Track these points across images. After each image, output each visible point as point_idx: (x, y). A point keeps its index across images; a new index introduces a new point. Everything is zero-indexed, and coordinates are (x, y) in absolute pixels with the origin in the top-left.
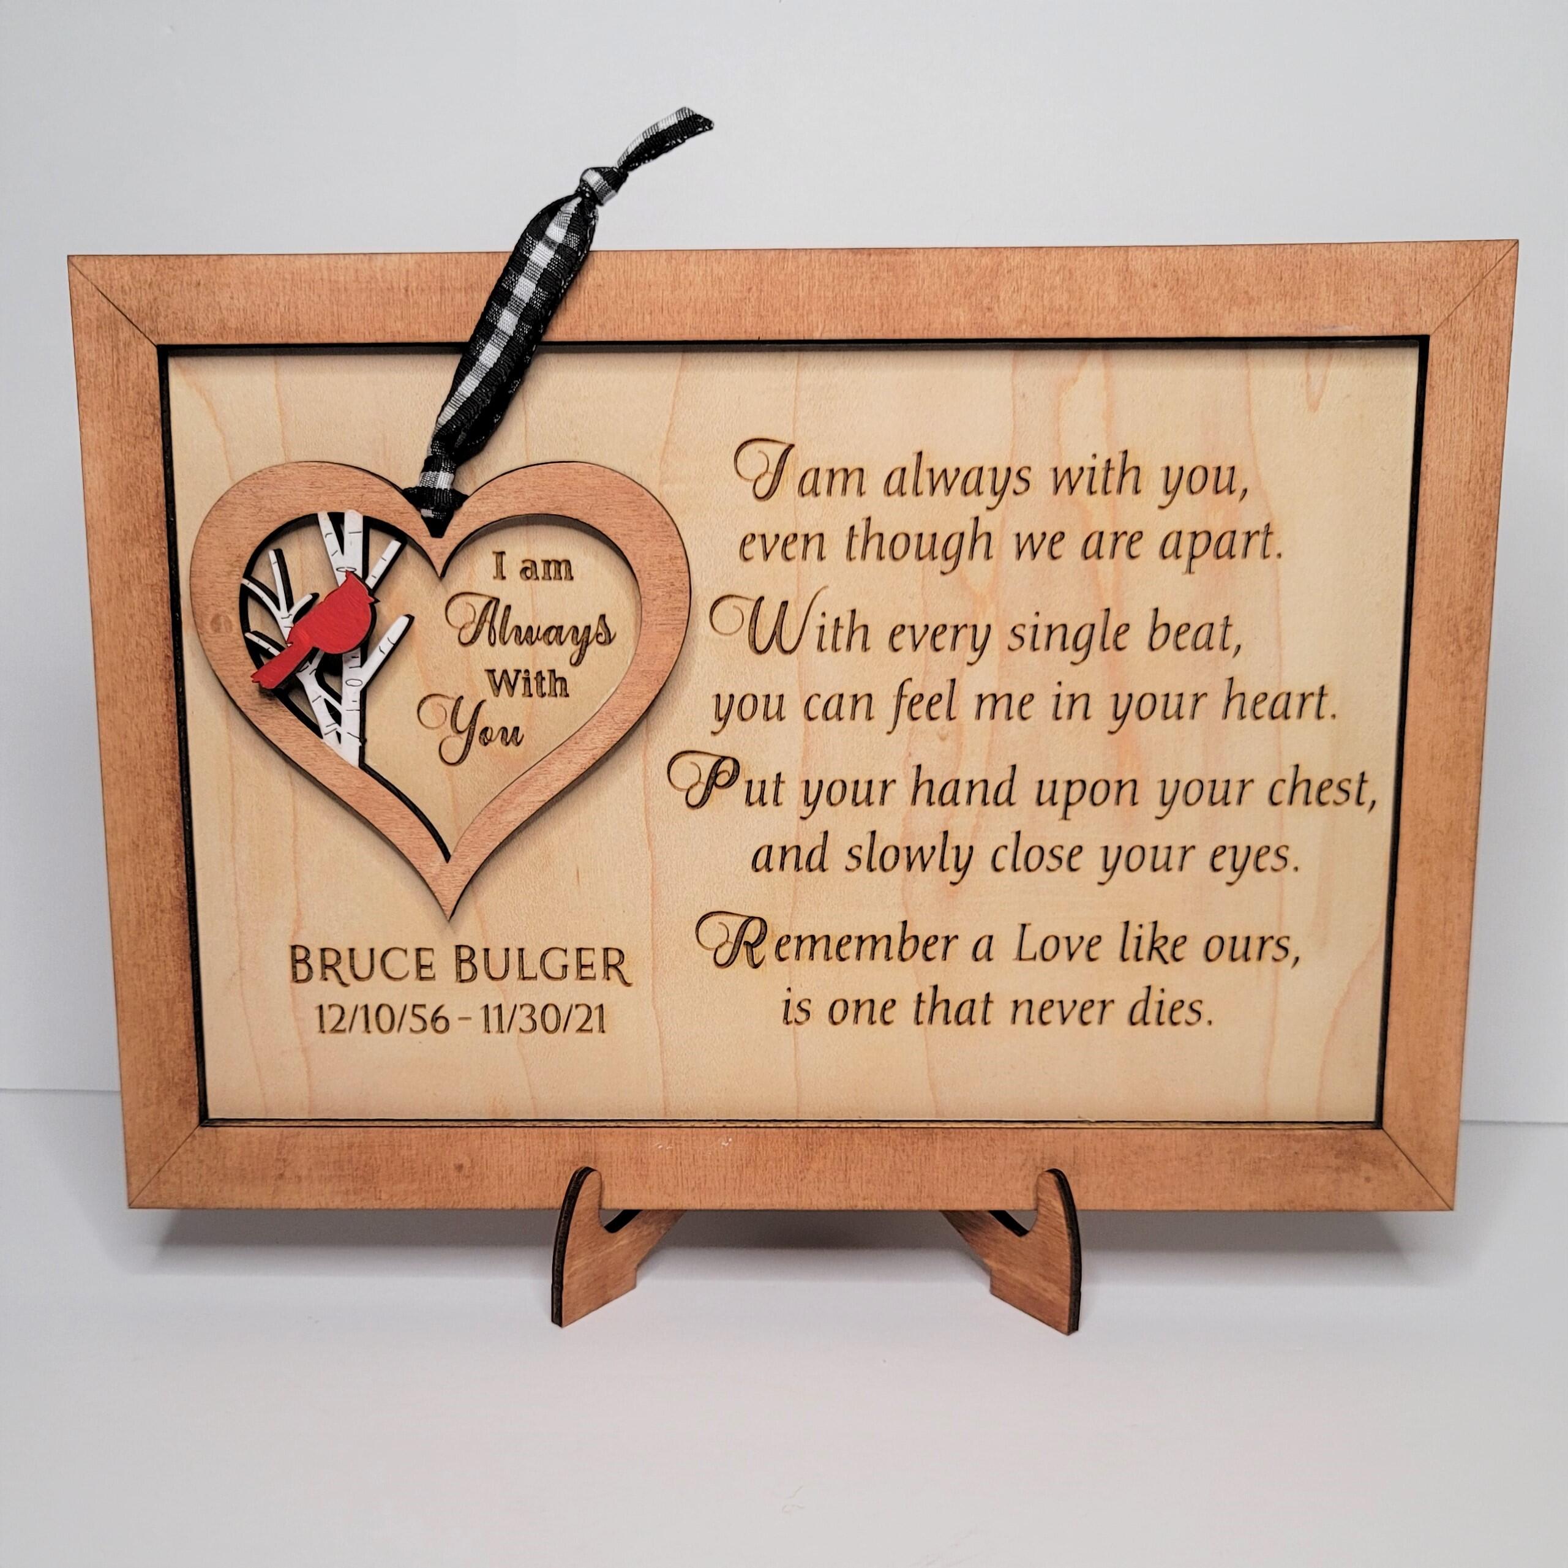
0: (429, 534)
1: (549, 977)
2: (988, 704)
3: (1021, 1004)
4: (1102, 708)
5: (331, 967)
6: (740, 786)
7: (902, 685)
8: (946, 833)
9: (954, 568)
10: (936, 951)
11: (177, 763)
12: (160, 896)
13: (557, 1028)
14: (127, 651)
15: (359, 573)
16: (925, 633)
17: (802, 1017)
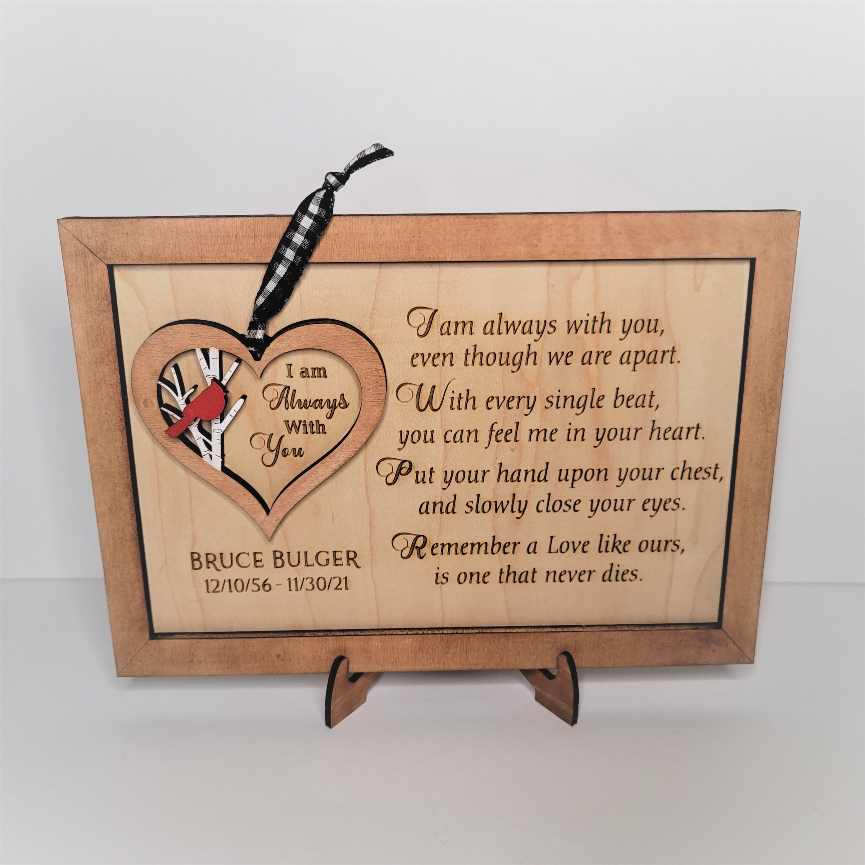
0: (253, 359)
1: (319, 564)
2: (535, 434)
3: (551, 573)
4: (590, 435)
5: (212, 562)
6: (413, 474)
7: (493, 425)
8: (514, 495)
9: (518, 369)
10: (509, 549)
11: (129, 470)
12: (124, 534)
13: (325, 588)
14: (101, 417)
15: (218, 378)
16: (504, 400)
17: (444, 581)
